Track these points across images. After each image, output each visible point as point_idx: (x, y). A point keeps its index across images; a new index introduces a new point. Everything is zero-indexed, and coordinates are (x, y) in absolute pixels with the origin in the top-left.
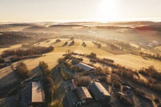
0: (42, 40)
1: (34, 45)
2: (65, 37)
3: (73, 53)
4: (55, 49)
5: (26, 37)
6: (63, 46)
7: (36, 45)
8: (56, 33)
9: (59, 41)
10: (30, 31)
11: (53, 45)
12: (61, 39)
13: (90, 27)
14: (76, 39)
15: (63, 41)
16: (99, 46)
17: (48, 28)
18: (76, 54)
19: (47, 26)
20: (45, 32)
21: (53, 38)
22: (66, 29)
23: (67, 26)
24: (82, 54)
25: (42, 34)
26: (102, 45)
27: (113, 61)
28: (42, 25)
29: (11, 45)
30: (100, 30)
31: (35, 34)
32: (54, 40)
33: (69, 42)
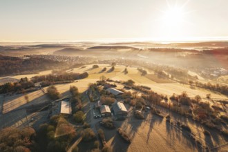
0: (77, 66)
1: (67, 71)
2: (105, 62)
3: (108, 80)
4: (90, 75)
5: (57, 62)
6: (100, 73)
7: (68, 71)
8: (94, 57)
9: (97, 67)
10: (62, 55)
11: (88, 72)
12: (99, 65)
13: (141, 50)
14: (119, 64)
15: (102, 66)
16: (144, 73)
17: (86, 50)
18: (111, 81)
19: (85, 48)
20: (81, 56)
21: (91, 64)
22: (108, 52)
23: (111, 48)
24: (118, 81)
25: (77, 58)
26: (148, 73)
27: (149, 89)
28: (79, 46)
29: (41, 71)
30: (154, 53)
31: (69, 58)
32: (91, 66)
33: (108, 69)
